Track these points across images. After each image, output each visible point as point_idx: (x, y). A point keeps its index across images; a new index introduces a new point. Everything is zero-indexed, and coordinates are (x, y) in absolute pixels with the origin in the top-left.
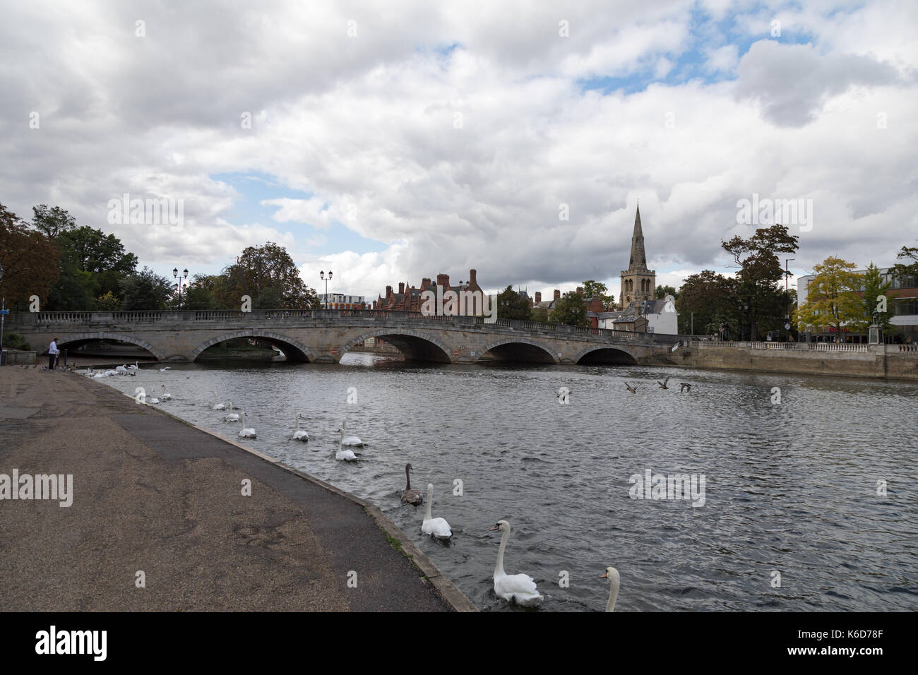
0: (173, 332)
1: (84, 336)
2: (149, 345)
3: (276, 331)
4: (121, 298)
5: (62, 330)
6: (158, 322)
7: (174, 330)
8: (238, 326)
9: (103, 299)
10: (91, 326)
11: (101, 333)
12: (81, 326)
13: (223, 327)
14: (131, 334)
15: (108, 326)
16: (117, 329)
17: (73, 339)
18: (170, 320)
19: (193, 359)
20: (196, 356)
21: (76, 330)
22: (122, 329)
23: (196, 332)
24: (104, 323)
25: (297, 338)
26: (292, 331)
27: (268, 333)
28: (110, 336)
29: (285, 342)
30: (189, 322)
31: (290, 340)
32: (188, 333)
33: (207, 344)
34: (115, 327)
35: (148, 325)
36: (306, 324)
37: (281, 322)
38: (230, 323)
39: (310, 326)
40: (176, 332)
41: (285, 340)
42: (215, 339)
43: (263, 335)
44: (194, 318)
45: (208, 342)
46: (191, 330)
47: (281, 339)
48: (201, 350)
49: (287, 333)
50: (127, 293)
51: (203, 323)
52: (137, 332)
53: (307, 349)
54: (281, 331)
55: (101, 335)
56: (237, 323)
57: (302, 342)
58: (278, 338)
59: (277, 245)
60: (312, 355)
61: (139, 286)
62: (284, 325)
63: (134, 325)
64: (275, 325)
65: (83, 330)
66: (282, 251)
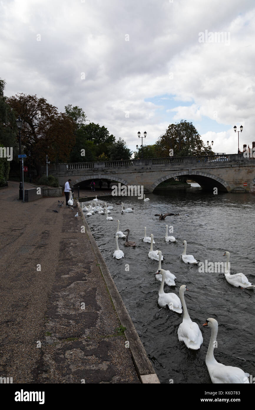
0: (139, 174)
1: (91, 177)
2: (126, 182)
3: (204, 170)
4: (109, 156)
5: (79, 174)
6: (131, 167)
7: (140, 172)
8: (179, 168)
9: (100, 157)
10: (94, 171)
11: (100, 175)
12: (89, 171)
13: (169, 169)
14: (116, 175)
15: (103, 171)
16: (108, 173)
17: (85, 179)
18: (138, 166)
19: (152, 191)
20: (154, 189)
21: (86, 174)
22: (111, 172)
23: (153, 173)
24: (101, 169)
25: (219, 175)
26: (215, 170)
27: (199, 172)
28: (104, 177)
29: (211, 178)
30: (149, 167)
31: (214, 176)
32: (148, 173)
33: (160, 181)
34: (107, 171)
35: (125, 169)
36: (224, 165)
37: (207, 164)
38: (174, 167)
39: (227, 166)
40: (142, 173)
41: (210, 177)
42: (165, 177)
43: (195, 174)
44: (152, 164)
45: (161, 179)
46: (150, 172)
47: (208, 176)
48: (157, 185)
49: (212, 172)
50: (112, 153)
51: (157, 167)
52: (119, 174)
53: (226, 183)
54: (207, 171)
55: (100, 176)
56: (178, 166)
57: (222, 178)
58: (205, 176)
59: (187, 122)
60: (229, 187)
61: (117, 149)
62: (209, 167)
63: (117, 169)
64: (203, 166)
65: (90, 174)
66: (190, 125)
